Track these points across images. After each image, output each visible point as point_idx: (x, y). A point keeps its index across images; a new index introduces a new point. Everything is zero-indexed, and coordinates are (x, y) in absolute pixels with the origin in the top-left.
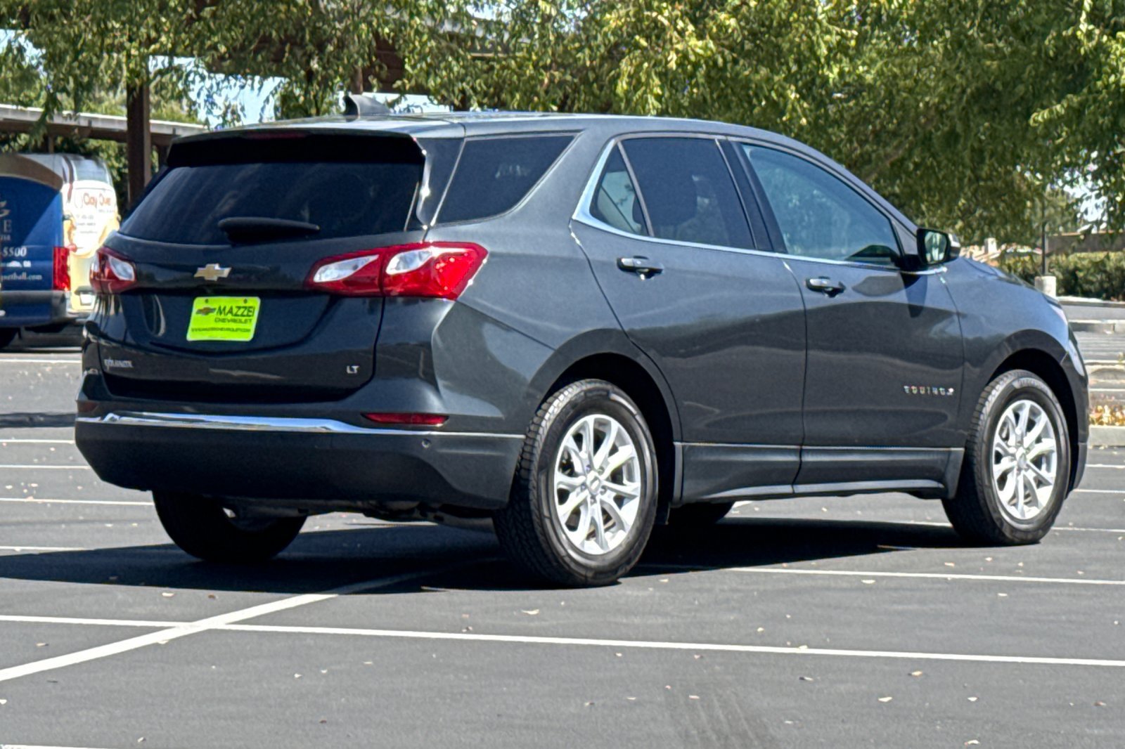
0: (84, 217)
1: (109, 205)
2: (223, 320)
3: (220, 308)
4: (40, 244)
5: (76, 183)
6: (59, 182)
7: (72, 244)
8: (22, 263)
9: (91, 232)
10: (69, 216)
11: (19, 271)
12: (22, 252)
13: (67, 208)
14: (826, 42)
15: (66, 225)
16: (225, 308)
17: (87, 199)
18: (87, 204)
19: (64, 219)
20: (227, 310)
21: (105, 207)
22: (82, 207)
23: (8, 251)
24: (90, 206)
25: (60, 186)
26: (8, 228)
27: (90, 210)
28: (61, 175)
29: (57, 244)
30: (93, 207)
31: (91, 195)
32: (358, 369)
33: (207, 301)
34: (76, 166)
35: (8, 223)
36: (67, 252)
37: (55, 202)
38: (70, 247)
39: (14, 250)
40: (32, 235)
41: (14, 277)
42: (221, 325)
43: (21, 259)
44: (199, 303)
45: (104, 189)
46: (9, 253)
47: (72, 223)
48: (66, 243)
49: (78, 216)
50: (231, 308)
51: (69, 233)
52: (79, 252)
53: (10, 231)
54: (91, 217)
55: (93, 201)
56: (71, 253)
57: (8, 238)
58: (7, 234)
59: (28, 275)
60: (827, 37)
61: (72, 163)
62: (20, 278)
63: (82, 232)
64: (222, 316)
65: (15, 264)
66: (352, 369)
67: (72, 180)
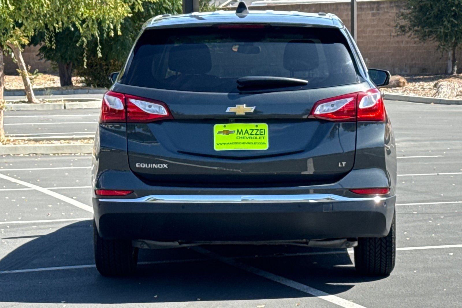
2: (243, 138)
3: (238, 131)
16: (242, 131)
20: (244, 132)
32: (345, 164)
33: (225, 126)
42: (242, 141)
44: (218, 128)
50: (246, 130)
64: (241, 136)
66: (342, 164)
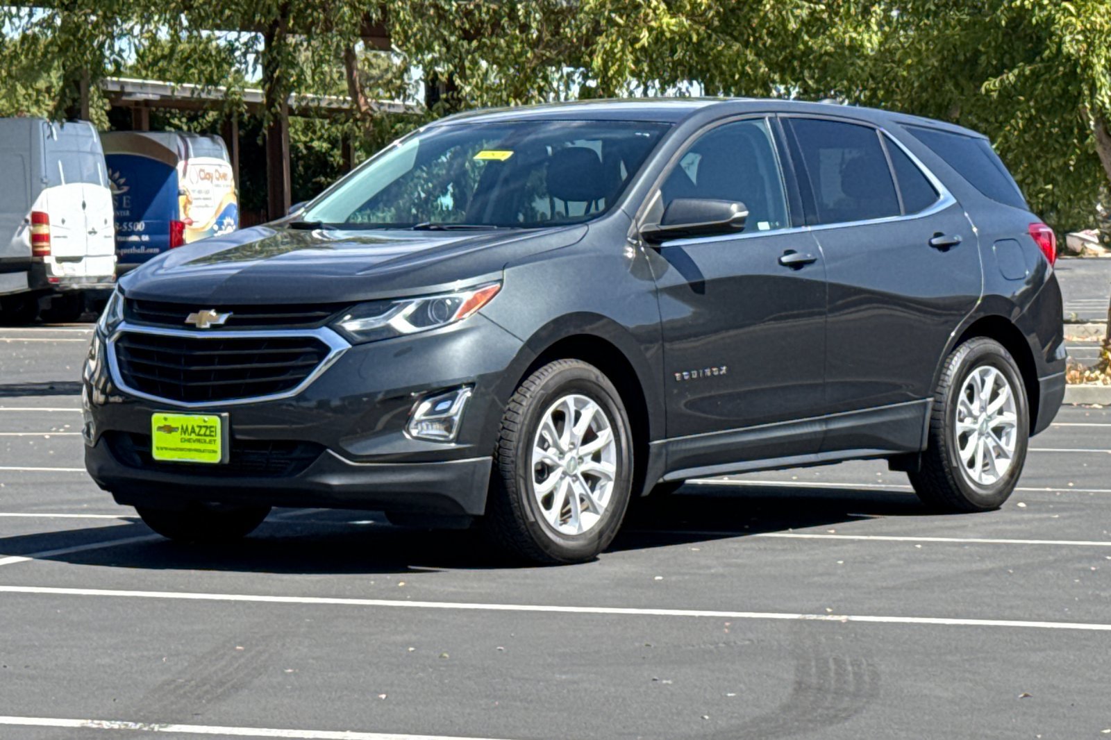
0: (200, 192)
1: (226, 180)
4: (157, 219)
5: (191, 161)
6: (174, 158)
7: (188, 218)
8: (140, 237)
9: (207, 206)
10: (184, 191)
11: (138, 245)
12: (140, 226)
13: (183, 184)
14: (796, 17)
15: (182, 199)
17: (202, 175)
18: (202, 179)
19: (179, 194)
21: (221, 182)
22: (197, 182)
23: (127, 225)
24: (206, 181)
25: (176, 163)
26: (127, 204)
27: (206, 184)
28: (176, 152)
29: (173, 218)
30: (209, 182)
31: (206, 171)
34: (193, 143)
35: (127, 199)
36: (182, 226)
37: (170, 179)
38: (186, 221)
39: (132, 225)
40: (150, 211)
41: (133, 250)
43: (139, 234)
45: (220, 165)
46: (128, 227)
47: (187, 198)
48: (182, 217)
49: (194, 191)
51: (185, 207)
52: (194, 226)
53: (129, 207)
54: (207, 192)
55: (208, 177)
56: (187, 226)
57: (127, 213)
58: (126, 209)
59: (146, 249)
60: (797, 12)
61: (188, 140)
62: (138, 251)
63: (198, 207)
65: (134, 238)
67: (187, 157)
